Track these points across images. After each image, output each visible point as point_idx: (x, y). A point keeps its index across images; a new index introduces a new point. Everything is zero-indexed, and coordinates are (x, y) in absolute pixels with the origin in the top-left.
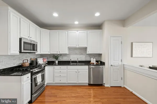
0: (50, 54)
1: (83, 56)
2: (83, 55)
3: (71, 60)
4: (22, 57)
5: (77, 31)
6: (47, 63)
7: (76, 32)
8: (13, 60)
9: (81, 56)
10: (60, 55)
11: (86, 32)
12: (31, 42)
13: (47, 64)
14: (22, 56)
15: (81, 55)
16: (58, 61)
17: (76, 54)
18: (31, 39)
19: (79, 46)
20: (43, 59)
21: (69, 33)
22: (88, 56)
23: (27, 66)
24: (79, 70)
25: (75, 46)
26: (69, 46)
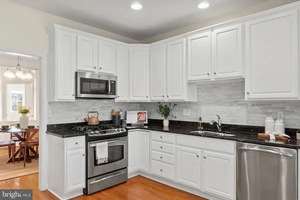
0: (150, 101)
1: (239, 107)
2: (238, 105)
3: (200, 119)
4: (93, 107)
5: (212, 29)
6: (147, 123)
7: (208, 33)
8: (75, 111)
9: (235, 108)
10: (173, 105)
11: (239, 25)
12: (99, 77)
13: (147, 127)
14: (93, 105)
15: (231, 105)
16: (170, 121)
17: (218, 102)
18: (101, 71)
19: (217, 74)
20: (138, 113)
21: (189, 42)
22: (257, 107)
23: (93, 124)
24: (205, 151)
25: (206, 77)
26: (189, 79)
